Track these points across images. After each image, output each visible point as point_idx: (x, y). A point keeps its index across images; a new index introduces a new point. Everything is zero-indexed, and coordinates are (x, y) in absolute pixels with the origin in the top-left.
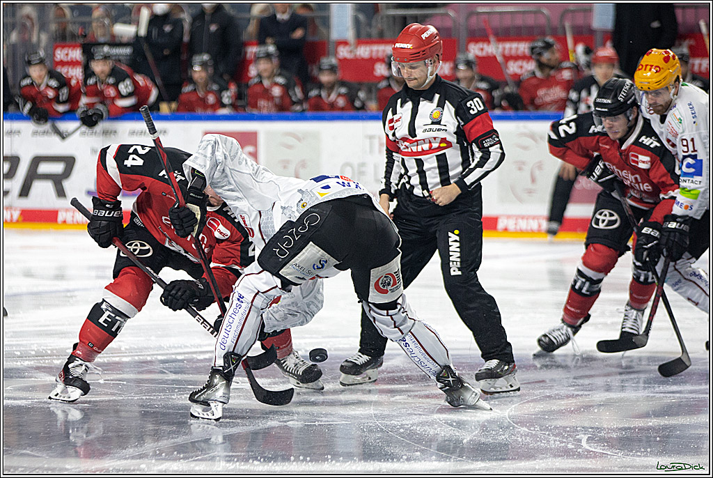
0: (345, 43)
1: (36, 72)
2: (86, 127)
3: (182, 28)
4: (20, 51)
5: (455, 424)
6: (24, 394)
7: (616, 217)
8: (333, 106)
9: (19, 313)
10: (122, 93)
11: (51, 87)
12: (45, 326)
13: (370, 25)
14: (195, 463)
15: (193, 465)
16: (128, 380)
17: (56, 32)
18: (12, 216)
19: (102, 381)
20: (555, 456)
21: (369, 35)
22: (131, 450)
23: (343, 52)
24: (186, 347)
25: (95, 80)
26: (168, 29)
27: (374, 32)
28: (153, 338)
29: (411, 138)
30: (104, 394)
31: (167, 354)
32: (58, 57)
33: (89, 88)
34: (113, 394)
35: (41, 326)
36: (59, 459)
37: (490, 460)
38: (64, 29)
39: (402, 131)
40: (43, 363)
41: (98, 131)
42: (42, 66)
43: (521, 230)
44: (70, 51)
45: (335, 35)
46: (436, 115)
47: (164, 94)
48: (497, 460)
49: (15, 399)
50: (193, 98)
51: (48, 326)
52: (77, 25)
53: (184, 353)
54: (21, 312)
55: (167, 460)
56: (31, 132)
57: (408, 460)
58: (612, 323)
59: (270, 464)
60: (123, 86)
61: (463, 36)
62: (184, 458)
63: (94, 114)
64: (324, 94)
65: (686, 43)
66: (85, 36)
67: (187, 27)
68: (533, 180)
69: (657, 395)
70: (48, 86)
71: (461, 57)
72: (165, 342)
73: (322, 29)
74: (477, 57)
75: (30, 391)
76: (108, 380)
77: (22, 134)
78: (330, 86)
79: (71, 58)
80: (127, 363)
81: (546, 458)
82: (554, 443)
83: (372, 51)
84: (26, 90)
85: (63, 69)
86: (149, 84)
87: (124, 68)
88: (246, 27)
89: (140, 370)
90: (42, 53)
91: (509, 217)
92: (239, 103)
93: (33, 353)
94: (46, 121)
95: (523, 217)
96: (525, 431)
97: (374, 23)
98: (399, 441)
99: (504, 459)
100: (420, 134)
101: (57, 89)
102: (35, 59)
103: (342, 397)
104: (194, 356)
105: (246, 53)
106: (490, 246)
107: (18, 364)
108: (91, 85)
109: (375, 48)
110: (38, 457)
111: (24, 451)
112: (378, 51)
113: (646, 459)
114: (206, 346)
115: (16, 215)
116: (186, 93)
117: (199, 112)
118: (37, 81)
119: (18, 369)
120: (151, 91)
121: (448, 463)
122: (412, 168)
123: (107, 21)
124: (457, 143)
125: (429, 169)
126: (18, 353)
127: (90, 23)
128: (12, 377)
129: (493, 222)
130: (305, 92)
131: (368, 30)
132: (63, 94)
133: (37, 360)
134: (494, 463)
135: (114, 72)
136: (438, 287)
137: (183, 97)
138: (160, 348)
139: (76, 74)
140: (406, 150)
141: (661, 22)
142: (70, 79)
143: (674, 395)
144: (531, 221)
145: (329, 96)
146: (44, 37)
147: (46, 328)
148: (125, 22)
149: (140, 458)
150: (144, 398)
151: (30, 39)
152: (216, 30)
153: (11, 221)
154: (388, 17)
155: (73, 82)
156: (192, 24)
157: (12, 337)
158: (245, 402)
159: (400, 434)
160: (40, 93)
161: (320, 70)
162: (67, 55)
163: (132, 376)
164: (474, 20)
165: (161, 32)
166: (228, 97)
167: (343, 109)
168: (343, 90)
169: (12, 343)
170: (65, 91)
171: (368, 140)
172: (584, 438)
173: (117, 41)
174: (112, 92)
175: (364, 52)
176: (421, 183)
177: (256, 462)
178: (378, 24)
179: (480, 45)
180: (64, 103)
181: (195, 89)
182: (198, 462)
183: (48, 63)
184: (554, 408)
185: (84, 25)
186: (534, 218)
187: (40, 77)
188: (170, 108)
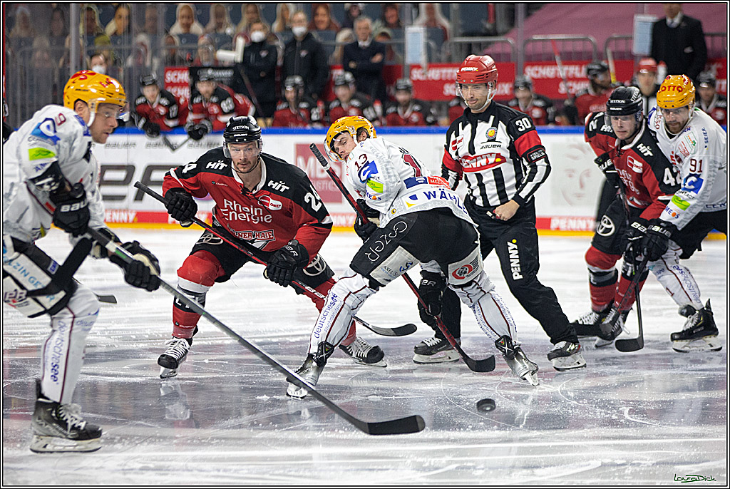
0: (418, 67)
1: (149, 92)
2: (192, 140)
3: (277, 53)
4: (136, 74)
5: (513, 398)
6: (139, 373)
7: (612, 226)
8: (408, 121)
9: (135, 302)
10: (224, 110)
11: (162, 105)
12: (157, 313)
13: (439, 51)
14: (287, 432)
15: (286, 433)
16: (229, 360)
17: (167, 56)
18: (128, 217)
19: (207, 361)
20: (601, 426)
21: (439, 60)
22: (233, 421)
23: (417, 75)
24: (280, 331)
25: (200, 99)
26: (264, 54)
27: (443, 57)
28: (251, 323)
29: (470, 155)
30: (208, 372)
31: (263, 338)
32: (169, 78)
33: (195, 107)
34: (216, 372)
35: (153, 313)
36: (170, 429)
37: (544, 429)
38: (174, 56)
39: (464, 150)
40: (156, 345)
41: (203, 144)
42: (154, 87)
43: (571, 229)
44: (179, 74)
45: (409, 60)
46: (491, 133)
47: (260, 112)
48: (550, 429)
49: (131, 376)
50: (287, 114)
51: (160, 313)
52: (185, 52)
53: (279, 337)
54: (136, 301)
55: (264, 429)
56: (145, 144)
57: (473, 429)
58: (651, 310)
59: (353, 433)
60: (225, 105)
61: (521, 60)
62: (278, 428)
63: (200, 128)
64: (400, 111)
65: (714, 67)
66: (192, 61)
67: (280, 53)
68: (582, 186)
69: (690, 373)
70: (159, 104)
71: (519, 79)
72: (262, 327)
73: (398, 55)
74: (533, 79)
75: (145, 370)
76: (212, 360)
77: (137, 146)
78: (405, 103)
79: (180, 80)
80: (228, 345)
81: (593, 427)
82: (600, 414)
83: (441, 74)
84: (141, 108)
85: (173, 90)
86: (247, 102)
87: (226, 88)
88: (332, 53)
89: (240, 351)
90: (154, 76)
91: (560, 218)
92: (327, 119)
93: (147, 336)
94: (158, 135)
95: (573, 218)
96: (575, 404)
97: (443, 49)
98: (465, 413)
99: (557, 428)
100: (478, 152)
101: (168, 107)
102: (148, 80)
103: (416, 375)
104: (287, 339)
105: (332, 75)
106: (546, 244)
107: (134, 346)
108: (197, 103)
109: (444, 71)
110: (151, 427)
111: (139, 422)
112: (447, 74)
113: (680, 428)
114: (297, 330)
115: (132, 216)
116: (281, 110)
117: (292, 126)
118: (151, 100)
119: (134, 350)
120: (248, 108)
121: (508, 432)
122: (473, 182)
123: (210, 48)
124: (510, 158)
125: (488, 182)
126: (134, 337)
127: (196, 50)
128: (128, 358)
129: (546, 223)
130: (384, 110)
131: (438, 55)
132: (173, 111)
133: (150, 342)
134: (548, 432)
135: (216, 92)
136: (499, 279)
137: (277, 114)
138: (258, 332)
139: (184, 93)
140: (468, 167)
141: (693, 48)
142: (179, 98)
143: (705, 372)
144: (580, 221)
145: (404, 112)
146: (156, 62)
147: (158, 315)
148: (226, 49)
149: (240, 428)
150: (244, 375)
151: (144, 63)
152: (307, 55)
153: (128, 221)
154: (455, 43)
155: (182, 101)
156: (285, 50)
157: (128, 322)
158: (331, 379)
159: (466, 407)
160: (152, 110)
161: (397, 90)
162: (176, 77)
163: (233, 357)
164: (530, 46)
165: (258, 57)
166: (317, 113)
167: (416, 124)
168: (417, 108)
169: (128, 328)
170: (174, 108)
171: (438, 151)
172: (626, 410)
173: (220, 64)
174: (215, 109)
175: (434, 74)
176: (481, 195)
177: (341, 432)
178: (447, 50)
179: (536, 68)
180: (173, 118)
181: (288, 107)
182: (290, 431)
183: (159, 84)
184: (600, 384)
185: (191, 51)
186: (582, 219)
187: (153, 96)
188: (266, 123)
